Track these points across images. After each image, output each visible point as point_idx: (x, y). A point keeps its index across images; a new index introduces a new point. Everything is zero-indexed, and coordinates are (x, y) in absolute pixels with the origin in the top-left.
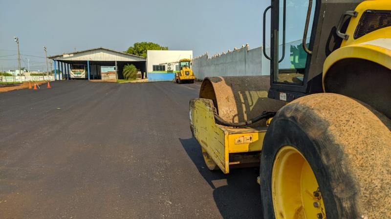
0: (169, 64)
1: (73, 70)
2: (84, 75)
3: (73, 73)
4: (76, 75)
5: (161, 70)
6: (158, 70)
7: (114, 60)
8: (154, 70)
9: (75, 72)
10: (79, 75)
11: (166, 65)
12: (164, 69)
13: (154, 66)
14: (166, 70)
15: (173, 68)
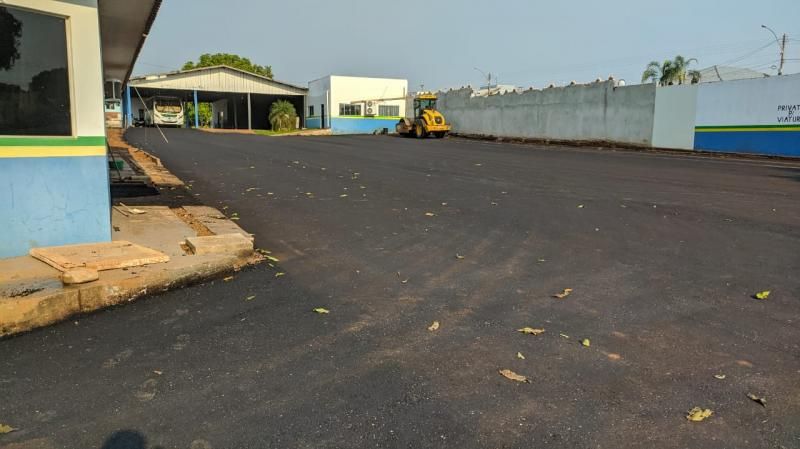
0: (370, 104)
1: (160, 108)
2: (182, 119)
3: (159, 114)
4: (166, 119)
5: (353, 113)
6: (348, 113)
7: (245, 91)
8: (341, 114)
9: (163, 111)
10: (173, 119)
11: (363, 105)
12: (358, 113)
13: (341, 105)
14: (362, 114)
15: (375, 110)
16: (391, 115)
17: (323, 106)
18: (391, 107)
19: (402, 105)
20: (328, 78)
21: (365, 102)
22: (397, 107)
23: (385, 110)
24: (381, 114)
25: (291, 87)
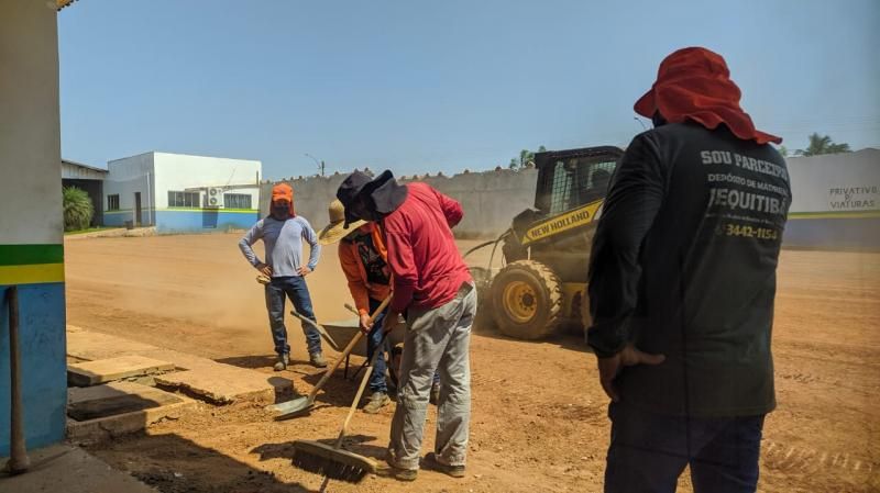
0: (213, 191)
5: (188, 205)
6: (180, 204)
8: (171, 204)
11: (202, 193)
12: (196, 205)
13: (171, 194)
14: (202, 206)
15: (220, 201)
16: (241, 207)
17: (138, 195)
18: (241, 196)
19: (255, 194)
20: (151, 155)
21: (206, 189)
22: (249, 197)
23: (232, 200)
24: (228, 205)
25: (80, 167)
